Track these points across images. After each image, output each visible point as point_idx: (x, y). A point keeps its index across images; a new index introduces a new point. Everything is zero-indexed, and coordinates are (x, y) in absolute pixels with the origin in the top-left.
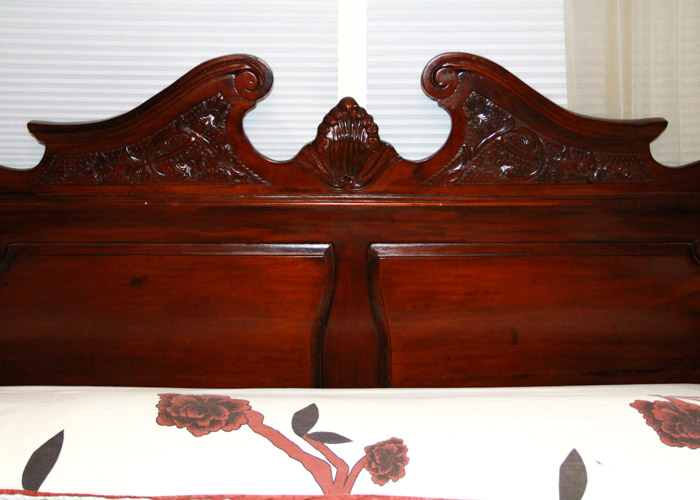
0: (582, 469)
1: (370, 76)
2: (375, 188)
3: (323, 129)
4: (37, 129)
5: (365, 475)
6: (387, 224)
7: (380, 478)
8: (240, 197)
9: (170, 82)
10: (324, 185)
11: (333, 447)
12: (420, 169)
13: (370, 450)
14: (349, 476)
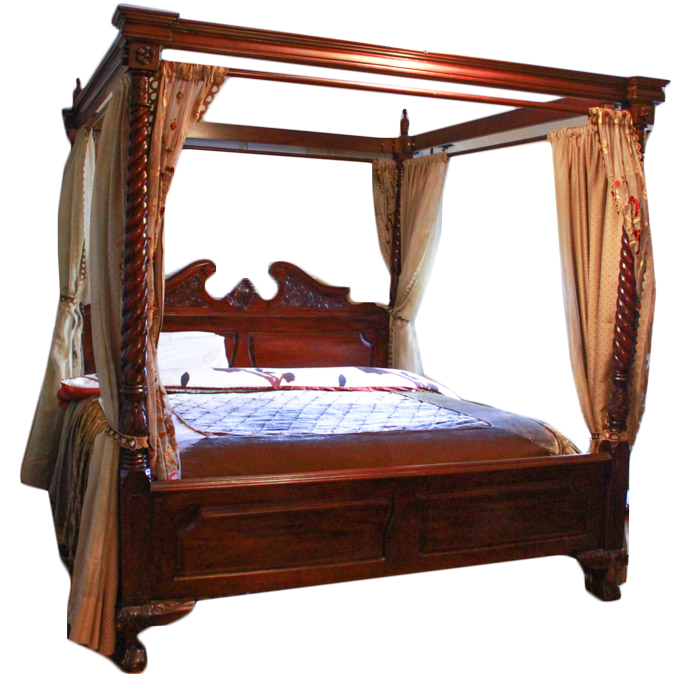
0: (345, 379)
2: (254, 310)
5: (283, 381)
6: (257, 324)
7: (288, 381)
8: (203, 313)
10: (235, 309)
11: (273, 375)
12: (269, 303)
13: (284, 376)
14: (278, 381)
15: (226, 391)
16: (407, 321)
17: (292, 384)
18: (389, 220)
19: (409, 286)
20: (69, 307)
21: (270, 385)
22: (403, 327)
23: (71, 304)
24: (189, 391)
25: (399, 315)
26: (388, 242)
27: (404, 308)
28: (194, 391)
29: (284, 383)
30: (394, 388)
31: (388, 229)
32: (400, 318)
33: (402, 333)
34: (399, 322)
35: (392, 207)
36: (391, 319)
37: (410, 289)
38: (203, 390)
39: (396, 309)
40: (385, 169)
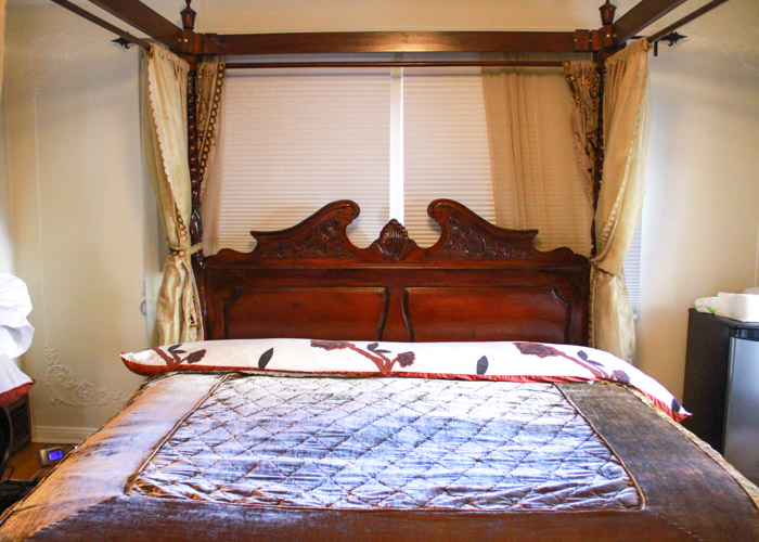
0: (487, 362)
1: (405, 211)
2: (408, 260)
3: (382, 233)
4: (254, 234)
5: (397, 364)
6: (412, 277)
7: (403, 365)
8: (343, 264)
9: (311, 214)
10: (384, 260)
11: (385, 354)
12: (427, 251)
13: (399, 355)
14: (390, 365)
15: (320, 375)
16: (612, 275)
17: (408, 369)
18: (590, 140)
19: (607, 229)
20: (174, 261)
21: (377, 370)
22: (606, 282)
23: (176, 258)
24: (270, 373)
25: (601, 266)
26: (590, 170)
27: (605, 256)
28: (277, 374)
29: (397, 367)
30: (558, 378)
31: (588, 153)
32: (602, 270)
33: (603, 290)
34: (601, 276)
35: (592, 123)
36: (592, 270)
37: (609, 233)
38: (289, 374)
39: (598, 258)
40: (580, 73)
